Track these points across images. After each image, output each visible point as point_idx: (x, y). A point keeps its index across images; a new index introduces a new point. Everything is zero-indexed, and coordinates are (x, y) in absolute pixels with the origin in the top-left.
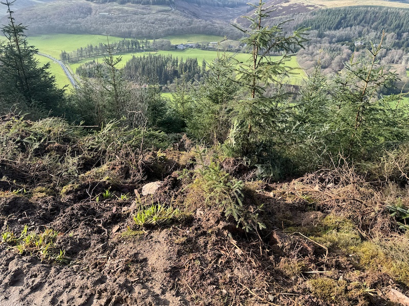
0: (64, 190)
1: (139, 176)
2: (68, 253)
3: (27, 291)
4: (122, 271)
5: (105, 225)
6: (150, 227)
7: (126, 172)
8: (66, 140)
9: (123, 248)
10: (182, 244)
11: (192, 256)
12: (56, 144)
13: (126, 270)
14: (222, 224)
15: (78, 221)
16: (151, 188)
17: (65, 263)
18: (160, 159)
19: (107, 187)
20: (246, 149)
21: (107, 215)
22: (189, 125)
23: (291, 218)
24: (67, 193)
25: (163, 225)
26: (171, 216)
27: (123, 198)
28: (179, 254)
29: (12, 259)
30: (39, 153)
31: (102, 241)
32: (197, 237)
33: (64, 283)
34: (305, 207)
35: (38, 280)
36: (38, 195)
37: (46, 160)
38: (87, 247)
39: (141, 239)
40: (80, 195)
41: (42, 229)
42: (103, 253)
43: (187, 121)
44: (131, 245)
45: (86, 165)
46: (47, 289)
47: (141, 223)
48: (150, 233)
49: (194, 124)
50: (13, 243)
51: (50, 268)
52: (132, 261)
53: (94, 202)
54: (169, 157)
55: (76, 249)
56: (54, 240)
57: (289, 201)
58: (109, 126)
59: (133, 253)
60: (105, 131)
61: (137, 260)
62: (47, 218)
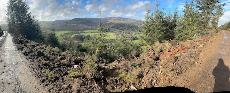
0: (56, 64)
1: (73, 63)
2: (54, 80)
3: (45, 85)
4: (66, 89)
5: (63, 75)
6: (74, 77)
7: (70, 62)
8: (58, 53)
9: (67, 82)
10: (81, 83)
11: (84, 87)
12: (56, 53)
13: (67, 89)
14: (92, 77)
15: (58, 72)
16: (76, 66)
17: (53, 82)
18: (79, 59)
19: (65, 65)
20: (101, 56)
21: (64, 72)
22: (87, 50)
23: (111, 73)
24: (57, 65)
25: (77, 77)
26: (79, 75)
27: (69, 68)
28: (80, 86)
29: (43, 76)
30: (53, 54)
31: (62, 79)
32: (86, 81)
33: (52, 87)
34: (114, 69)
35: (47, 84)
36: (51, 64)
37: (54, 56)
38: (59, 80)
39: (71, 81)
40: (59, 66)
41: (50, 72)
42: (62, 82)
43: (87, 49)
44: (69, 82)
45: (62, 59)
46: (48, 87)
47: (72, 76)
48: (74, 79)
49: (89, 50)
50: (44, 73)
51: (50, 82)
52: (69, 87)
53: (62, 68)
54: (81, 58)
55: (56, 79)
56: (52, 75)
57: (111, 68)
58: (68, 50)
59: (69, 84)
60: (67, 51)
61: (70, 86)
62: (51, 69)
